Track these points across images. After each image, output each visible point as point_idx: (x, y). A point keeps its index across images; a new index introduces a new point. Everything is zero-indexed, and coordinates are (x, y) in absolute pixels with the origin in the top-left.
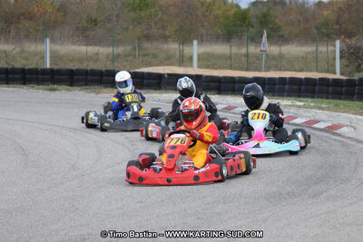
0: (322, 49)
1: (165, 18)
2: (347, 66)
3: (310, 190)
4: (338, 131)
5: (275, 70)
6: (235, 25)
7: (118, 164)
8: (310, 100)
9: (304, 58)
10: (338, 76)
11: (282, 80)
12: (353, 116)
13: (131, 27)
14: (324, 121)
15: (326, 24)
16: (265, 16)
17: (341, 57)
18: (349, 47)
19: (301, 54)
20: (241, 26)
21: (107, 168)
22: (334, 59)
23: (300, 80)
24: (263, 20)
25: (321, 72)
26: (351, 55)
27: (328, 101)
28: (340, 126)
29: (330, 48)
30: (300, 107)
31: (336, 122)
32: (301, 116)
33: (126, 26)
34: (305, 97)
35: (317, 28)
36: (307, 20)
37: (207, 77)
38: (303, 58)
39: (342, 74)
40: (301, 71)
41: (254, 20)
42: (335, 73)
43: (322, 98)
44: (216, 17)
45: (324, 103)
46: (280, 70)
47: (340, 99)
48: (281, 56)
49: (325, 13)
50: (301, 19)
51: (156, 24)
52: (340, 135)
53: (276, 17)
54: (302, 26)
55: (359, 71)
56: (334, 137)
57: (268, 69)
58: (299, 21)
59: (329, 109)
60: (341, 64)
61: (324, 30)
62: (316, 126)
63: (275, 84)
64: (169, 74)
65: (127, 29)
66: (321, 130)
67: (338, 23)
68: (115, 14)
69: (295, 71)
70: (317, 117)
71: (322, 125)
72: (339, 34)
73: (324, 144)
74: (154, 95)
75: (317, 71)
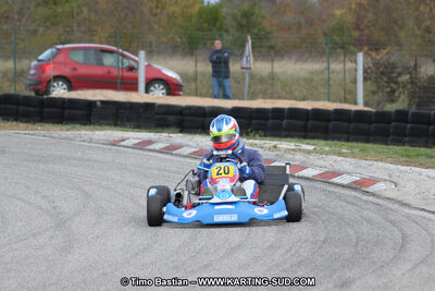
0: (336, 66)
1: (93, 16)
2: (374, 93)
3: (335, 277)
4: (371, 189)
5: (264, 98)
6: (201, 29)
7: (34, 235)
8: (322, 142)
9: (308, 81)
10: (360, 107)
11: (278, 112)
12: (393, 166)
13: (41, 29)
14: (348, 173)
15: (340, 29)
16: (247, 15)
17: (365, 79)
18: (376, 64)
19: (303, 74)
20: (210, 30)
21: (16, 242)
22: (355, 82)
23: (306, 112)
24: (244, 22)
25: (334, 101)
26: (381, 76)
27: (350, 144)
28: (373, 181)
29: (349, 65)
30: (309, 152)
31: (367, 174)
32: (313, 166)
33: (33, 27)
34: (313, 138)
35: (325, 35)
36: (311, 23)
37: (161, 106)
38: (305, 80)
39: (366, 104)
40: (304, 100)
41: (229, 22)
42: (356, 103)
43: (339, 139)
44: (171, 16)
45: (345, 147)
46: (272, 98)
47: (367, 141)
48: (273, 77)
49: (338, 12)
50: (303, 21)
51: (79, 25)
52: (373, 195)
53: (263, 17)
54: (304, 31)
55: (393, 101)
56: (365, 198)
57: (253, 96)
58: (300, 24)
59: (353, 155)
60: (364, 90)
61: (336, 38)
62: (336, 180)
63: (268, 119)
64: (102, 102)
65: (35, 32)
66: (343, 186)
67: (357, 27)
68: (16, 8)
69: (295, 99)
70: (337, 168)
71: (345, 180)
72: (359, 44)
73: (350, 207)
74: (83, 132)
75: (329, 100)
